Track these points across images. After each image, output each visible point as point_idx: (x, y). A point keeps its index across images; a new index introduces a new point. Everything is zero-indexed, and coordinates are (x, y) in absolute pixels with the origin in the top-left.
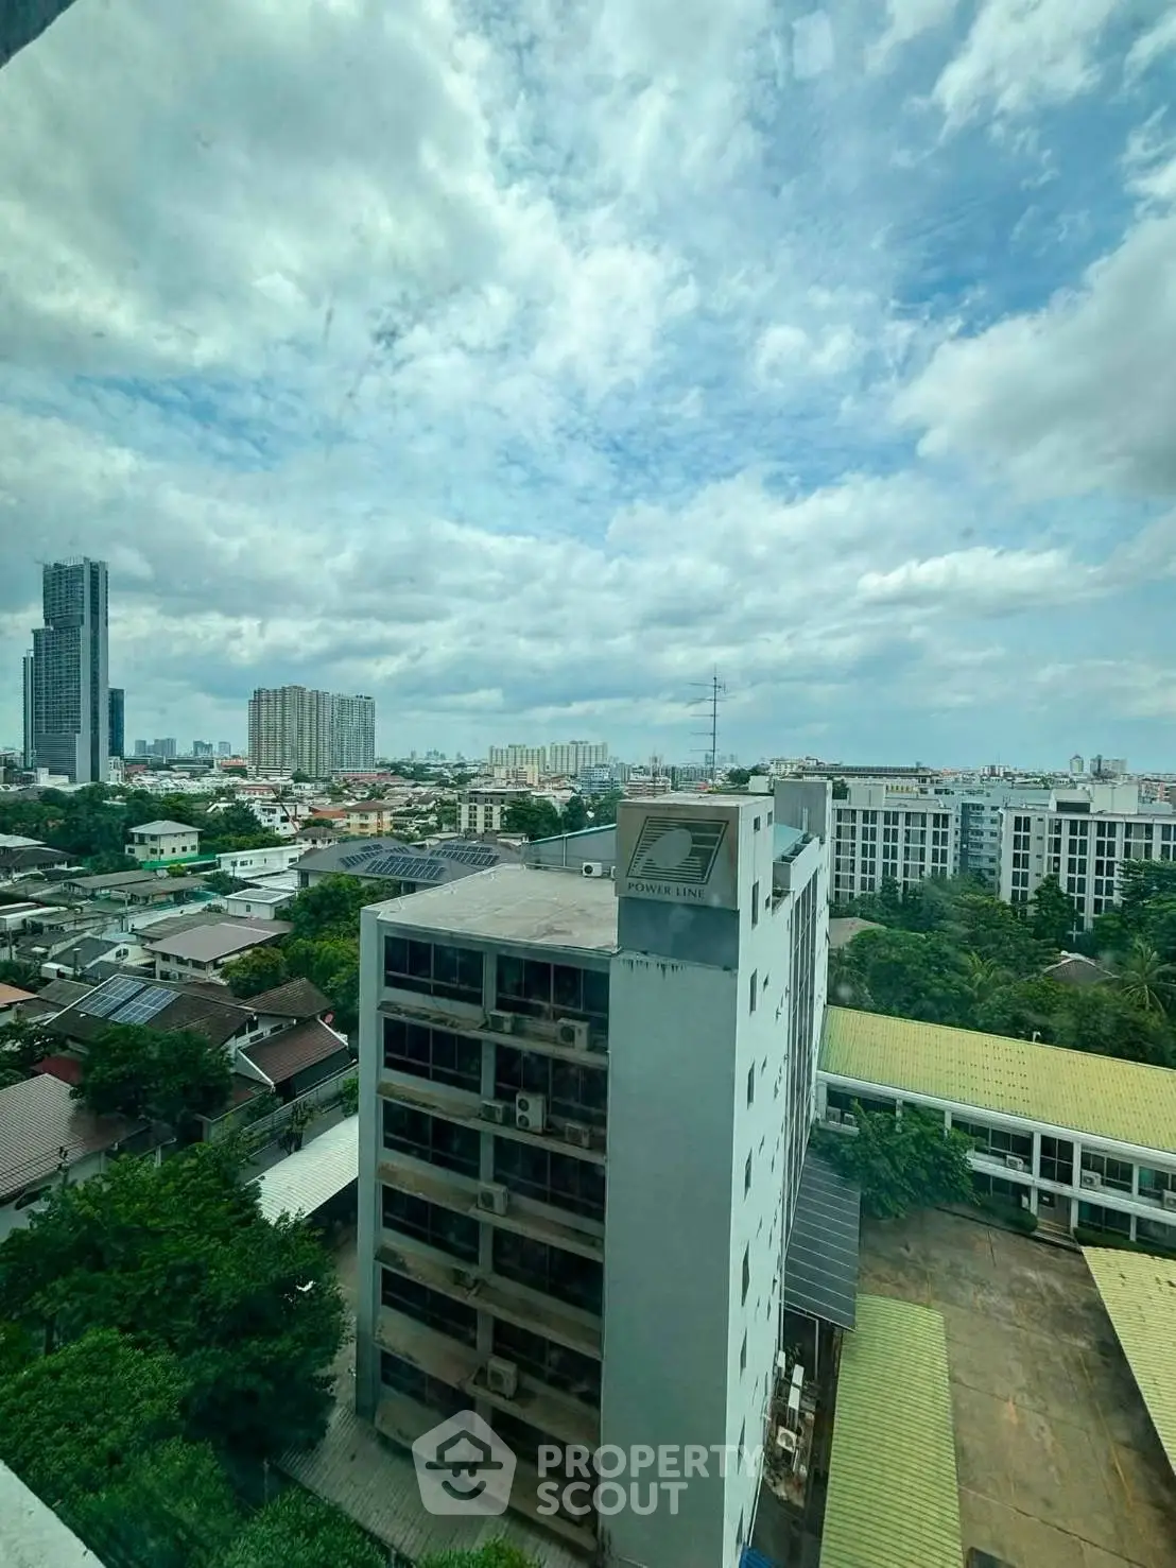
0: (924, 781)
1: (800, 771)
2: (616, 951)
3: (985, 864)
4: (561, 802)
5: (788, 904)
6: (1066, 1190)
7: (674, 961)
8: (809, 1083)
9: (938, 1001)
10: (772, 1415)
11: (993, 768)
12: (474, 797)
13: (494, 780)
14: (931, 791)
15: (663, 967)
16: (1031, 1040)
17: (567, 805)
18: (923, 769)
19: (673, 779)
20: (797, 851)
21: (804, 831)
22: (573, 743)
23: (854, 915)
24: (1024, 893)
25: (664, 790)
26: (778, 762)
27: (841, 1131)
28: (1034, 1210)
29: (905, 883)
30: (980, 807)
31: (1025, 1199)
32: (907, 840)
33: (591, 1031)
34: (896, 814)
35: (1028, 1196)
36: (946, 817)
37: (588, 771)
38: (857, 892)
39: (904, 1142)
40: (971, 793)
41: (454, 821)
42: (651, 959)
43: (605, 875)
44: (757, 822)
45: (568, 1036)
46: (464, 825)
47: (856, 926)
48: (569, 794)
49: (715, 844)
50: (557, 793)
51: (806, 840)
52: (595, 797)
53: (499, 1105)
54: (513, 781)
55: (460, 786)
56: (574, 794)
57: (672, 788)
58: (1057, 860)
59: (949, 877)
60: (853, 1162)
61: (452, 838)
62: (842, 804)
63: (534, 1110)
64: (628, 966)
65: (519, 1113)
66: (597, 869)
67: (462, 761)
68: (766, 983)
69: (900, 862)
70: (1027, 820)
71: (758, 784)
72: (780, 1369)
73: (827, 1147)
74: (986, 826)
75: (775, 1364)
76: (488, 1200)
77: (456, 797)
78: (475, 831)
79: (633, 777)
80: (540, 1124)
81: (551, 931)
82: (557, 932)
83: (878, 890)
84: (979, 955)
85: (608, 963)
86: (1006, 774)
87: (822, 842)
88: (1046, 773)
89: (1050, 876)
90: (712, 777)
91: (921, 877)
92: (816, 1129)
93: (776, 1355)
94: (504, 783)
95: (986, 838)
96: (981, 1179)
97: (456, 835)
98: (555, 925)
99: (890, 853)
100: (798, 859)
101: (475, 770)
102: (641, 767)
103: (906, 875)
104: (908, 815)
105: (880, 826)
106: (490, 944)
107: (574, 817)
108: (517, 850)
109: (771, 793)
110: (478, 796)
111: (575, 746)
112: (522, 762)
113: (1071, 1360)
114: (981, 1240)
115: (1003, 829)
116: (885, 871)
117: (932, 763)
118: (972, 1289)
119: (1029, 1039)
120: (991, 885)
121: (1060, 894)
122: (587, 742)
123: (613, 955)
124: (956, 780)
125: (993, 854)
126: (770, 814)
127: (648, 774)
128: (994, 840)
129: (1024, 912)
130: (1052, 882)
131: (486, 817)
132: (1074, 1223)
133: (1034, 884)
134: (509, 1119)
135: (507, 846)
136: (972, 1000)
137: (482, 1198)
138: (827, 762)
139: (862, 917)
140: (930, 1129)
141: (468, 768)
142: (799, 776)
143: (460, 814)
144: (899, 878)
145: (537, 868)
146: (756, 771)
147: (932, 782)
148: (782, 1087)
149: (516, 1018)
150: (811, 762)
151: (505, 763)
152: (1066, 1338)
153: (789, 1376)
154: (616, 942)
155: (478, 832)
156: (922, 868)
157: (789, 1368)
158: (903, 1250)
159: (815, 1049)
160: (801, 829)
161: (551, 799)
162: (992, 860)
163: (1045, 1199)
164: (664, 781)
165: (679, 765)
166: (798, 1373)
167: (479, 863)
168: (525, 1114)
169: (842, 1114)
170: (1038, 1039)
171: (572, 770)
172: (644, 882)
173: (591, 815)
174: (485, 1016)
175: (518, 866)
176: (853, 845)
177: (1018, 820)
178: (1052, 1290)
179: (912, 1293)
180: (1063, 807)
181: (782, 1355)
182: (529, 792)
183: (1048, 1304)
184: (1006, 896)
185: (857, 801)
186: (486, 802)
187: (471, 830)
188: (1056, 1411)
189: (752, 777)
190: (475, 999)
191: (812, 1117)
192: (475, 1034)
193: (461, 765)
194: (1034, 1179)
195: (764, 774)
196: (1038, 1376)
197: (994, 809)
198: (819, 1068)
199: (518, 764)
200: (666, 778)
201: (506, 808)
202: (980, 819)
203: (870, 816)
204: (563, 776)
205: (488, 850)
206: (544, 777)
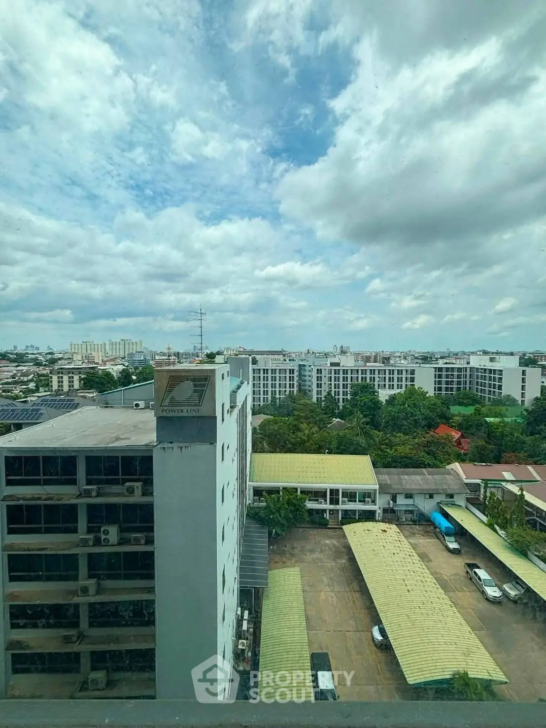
0: (285, 356)
1: (237, 353)
2: (156, 444)
3: (307, 388)
4: (117, 371)
5: (236, 411)
6: (337, 507)
7: (187, 444)
8: (246, 488)
9: (293, 444)
10: (236, 637)
11: (308, 350)
12: (61, 371)
13: (74, 361)
14: (287, 360)
15: (181, 448)
16: (325, 454)
17: (120, 373)
18: (285, 351)
19: (178, 358)
20: (239, 387)
21: (241, 379)
22: (122, 340)
23: (261, 413)
24: (321, 398)
25: (174, 363)
26: (228, 349)
27: (260, 506)
28: (328, 518)
29: (280, 397)
30: (304, 366)
31: (325, 515)
32: (280, 380)
33: (143, 487)
34: (275, 370)
35: (326, 513)
36: (293, 370)
37: (131, 355)
38: (262, 403)
39: (283, 504)
40: (302, 360)
41: (48, 385)
42: (175, 445)
43: (147, 407)
44: (223, 375)
45: (131, 491)
46: (55, 386)
47: (262, 418)
48: (121, 367)
49: (205, 387)
50: (112, 367)
51: (242, 383)
52: (136, 368)
53: (91, 536)
54: (86, 361)
55: (51, 365)
56: (124, 367)
57: (178, 362)
58: (331, 384)
59: (295, 394)
60: (264, 518)
61: (47, 395)
62: (255, 367)
63: (112, 533)
64: (162, 450)
65: (103, 537)
66: (142, 404)
67: (51, 351)
68: (228, 447)
69: (277, 389)
70: (321, 370)
71: (219, 359)
72: (239, 615)
73: (254, 515)
74: (307, 373)
75: (236, 614)
76: (85, 590)
77: (49, 371)
78: (62, 390)
79: (157, 357)
80: (116, 540)
81: (118, 439)
82: (122, 439)
83: (270, 402)
84: (306, 423)
85: (152, 450)
86: (313, 353)
87: (248, 383)
88: (326, 352)
89: (329, 391)
90: (198, 356)
91: (285, 395)
92: (250, 508)
93: (237, 610)
94: (80, 363)
95: (307, 378)
96: (310, 511)
97: (50, 393)
98: (121, 436)
99: (274, 386)
100: (239, 391)
101: (61, 356)
102: (161, 353)
103: (280, 395)
104: (280, 370)
105: (270, 375)
106: (80, 451)
107: (125, 379)
108: (93, 399)
109: (226, 363)
110: (63, 370)
111: (123, 342)
112: (91, 350)
113: (341, 568)
114: (311, 535)
115: (313, 374)
116: (272, 394)
117: (288, 349)
118: (308, 554)
119: (325, 453)
120: (310, 396)
121: (332, 397)
122: (130, 340)
123: (154, 446)
124: (296, 355)
125: (310, 384)
126: (228, 372)
127: (165, 356)
128: (310, 378)
129: (321, 405)
130: (329, 393)
131: (70, 382)
132: (340, 519)
133: (324, 394)
134: (97, 542)
135: (84, 397)
136: (305, 442)
137: (81, 590)
138: (248, 348)
139: (264, 414)
140: (293, 497)
141: (56, 355)
142: (237, 355)
143: (51, 381)
144: (277, 396)
145: (106, 407)
146: (219, 353)
147: (288, 356)
148: (236, 493)
149: (99, 488)
150: (241, 349)
151: (80, 352)
152: (339, 561)
153: (242, 617)
154: (155, 439)
155: (64, 390)
156: (285, 391)
157: (242, 613)
158: (285, 548)
159: (248, 473)
160: (240, 378)
161: (110, 370)
162: (310, 386)
163: (331, 512)
164: (174, 359)
165: (181, 351)
166: (246, 613)
167: (67, 408)
168: (108, 537)
169: (260, 498)
170: (328, 453)
171: (122, 355)
172: (169, 408)
173: (134, 377)
174: (79, 490)
175: (95, 407)
176: (260, 384)
177: (318, 370)
178: (334, 545)
179: (288, 564)
180: (332, 364)
181: (239, 609)
182: (97, 367)
183: (333, 550)
184: (314, 400)
185: (260, 365)
186: (69, 373)
187: (59, 390)
188: (337, 588)
189: (217, 356)
190: (73, 482)
191: (248, 503)
192: (74, 501)
193: (50, 353)
194: (327, 506)
195: (222, 355)
196: (331, 578)
197: (310, 366)
198: (249, 481)
199: (88, 352)
200: (175, 358)
201: (83, 376)
202: (305, 371)
203: (266, 371)
204: (117, 358)
205: (73, 400)
206: (105, 359)
